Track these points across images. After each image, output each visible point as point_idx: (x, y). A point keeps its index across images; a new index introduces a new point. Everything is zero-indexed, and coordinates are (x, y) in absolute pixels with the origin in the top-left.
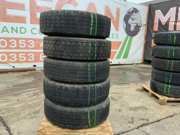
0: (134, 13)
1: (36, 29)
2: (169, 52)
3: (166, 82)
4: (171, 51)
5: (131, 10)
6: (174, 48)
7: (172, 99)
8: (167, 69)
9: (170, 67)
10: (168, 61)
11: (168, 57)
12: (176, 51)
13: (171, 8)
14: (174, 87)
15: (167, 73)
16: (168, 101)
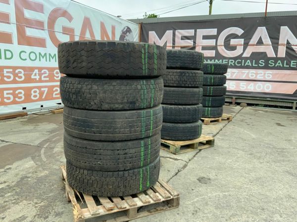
0: (128, 33)
1: (26, 52)
2: (209, 80)
3: (207, 105)
4: (211, 79)
5: (125, 30)
6: (212, 76)
7: (213, 119)
8: (208, 94)
9: (210, 92)
10: (209, 87)
11: (209, 84)
12: (214, 78)
13: (167, 31)
14: (213, 109)
15: (207, 97)
16: (211, 121)
